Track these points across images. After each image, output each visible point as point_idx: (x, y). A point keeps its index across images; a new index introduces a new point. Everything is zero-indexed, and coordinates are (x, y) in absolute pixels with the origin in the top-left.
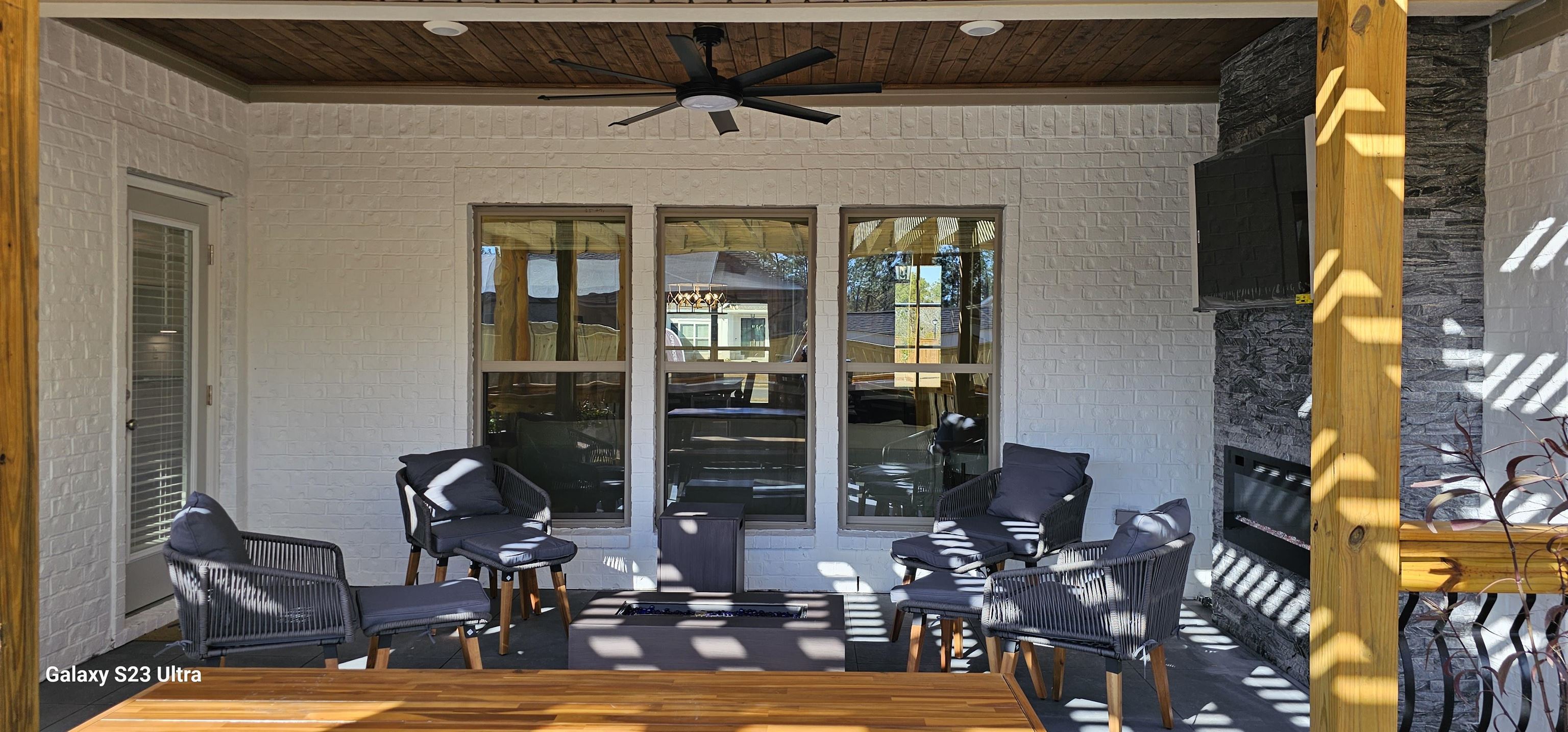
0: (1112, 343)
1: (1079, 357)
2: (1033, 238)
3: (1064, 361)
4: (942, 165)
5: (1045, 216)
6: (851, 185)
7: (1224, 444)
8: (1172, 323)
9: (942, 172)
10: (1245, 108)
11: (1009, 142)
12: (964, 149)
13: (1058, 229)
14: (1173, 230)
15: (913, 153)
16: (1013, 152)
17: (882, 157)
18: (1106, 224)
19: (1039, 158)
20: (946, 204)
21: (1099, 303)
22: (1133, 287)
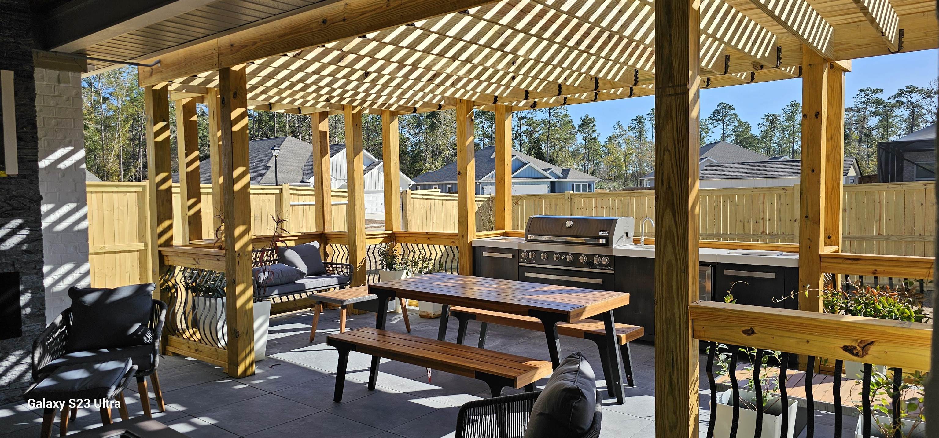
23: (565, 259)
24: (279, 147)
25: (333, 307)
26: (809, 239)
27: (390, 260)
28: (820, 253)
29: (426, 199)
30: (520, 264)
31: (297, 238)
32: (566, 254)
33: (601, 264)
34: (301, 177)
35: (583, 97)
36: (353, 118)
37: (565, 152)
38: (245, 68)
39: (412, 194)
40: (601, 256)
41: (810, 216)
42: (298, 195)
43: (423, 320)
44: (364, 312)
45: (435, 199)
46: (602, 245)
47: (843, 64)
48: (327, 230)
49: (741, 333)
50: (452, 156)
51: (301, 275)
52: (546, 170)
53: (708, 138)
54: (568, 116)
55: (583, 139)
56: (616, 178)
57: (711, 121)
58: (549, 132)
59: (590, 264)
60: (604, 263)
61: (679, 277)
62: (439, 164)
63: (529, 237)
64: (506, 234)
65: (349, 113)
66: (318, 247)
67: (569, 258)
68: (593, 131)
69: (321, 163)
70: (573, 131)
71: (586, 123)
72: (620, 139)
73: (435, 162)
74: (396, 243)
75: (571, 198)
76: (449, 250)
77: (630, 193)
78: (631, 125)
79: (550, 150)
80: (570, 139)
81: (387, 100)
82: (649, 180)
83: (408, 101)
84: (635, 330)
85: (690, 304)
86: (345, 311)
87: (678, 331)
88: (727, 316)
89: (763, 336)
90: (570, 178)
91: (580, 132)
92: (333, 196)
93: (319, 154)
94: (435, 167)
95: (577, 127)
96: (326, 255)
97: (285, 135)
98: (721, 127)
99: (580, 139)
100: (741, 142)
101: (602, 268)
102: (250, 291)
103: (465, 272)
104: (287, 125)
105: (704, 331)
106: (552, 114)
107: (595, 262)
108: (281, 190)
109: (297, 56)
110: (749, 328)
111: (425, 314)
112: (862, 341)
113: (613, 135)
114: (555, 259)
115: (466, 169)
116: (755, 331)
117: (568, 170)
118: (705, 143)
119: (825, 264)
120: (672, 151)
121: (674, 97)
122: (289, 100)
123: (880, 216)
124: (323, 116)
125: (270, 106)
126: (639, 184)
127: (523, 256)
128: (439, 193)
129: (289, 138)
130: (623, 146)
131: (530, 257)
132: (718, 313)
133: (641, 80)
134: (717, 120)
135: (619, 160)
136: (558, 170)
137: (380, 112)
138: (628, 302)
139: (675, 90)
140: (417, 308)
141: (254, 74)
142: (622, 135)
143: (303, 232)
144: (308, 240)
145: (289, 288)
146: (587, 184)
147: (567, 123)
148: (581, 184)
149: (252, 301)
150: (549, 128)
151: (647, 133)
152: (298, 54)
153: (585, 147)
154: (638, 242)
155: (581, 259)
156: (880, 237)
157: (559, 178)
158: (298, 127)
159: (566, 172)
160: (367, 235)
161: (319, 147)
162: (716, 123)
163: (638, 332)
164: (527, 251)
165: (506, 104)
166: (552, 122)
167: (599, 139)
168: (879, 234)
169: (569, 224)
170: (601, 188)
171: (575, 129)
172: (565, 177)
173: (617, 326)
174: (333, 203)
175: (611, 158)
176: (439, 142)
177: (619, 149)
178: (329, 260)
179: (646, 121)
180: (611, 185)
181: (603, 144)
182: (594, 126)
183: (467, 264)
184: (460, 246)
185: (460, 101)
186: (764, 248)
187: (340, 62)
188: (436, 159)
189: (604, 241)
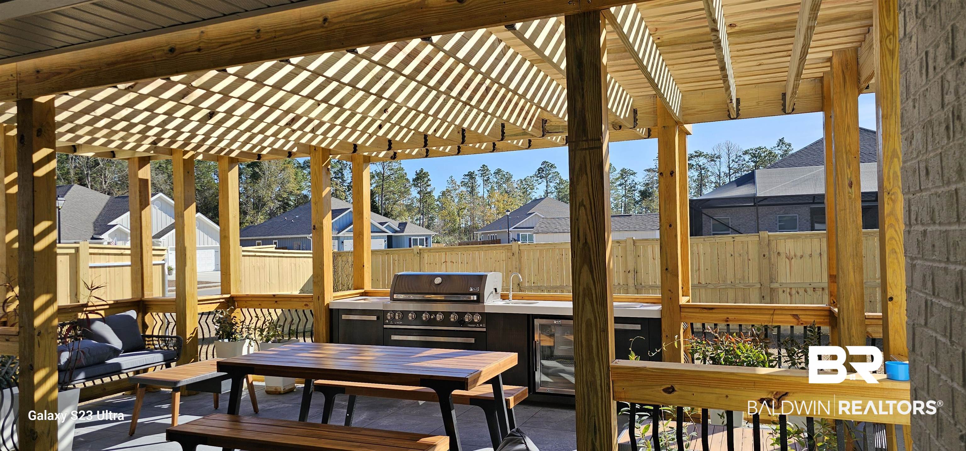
23: (435, 318)
24: (62, 197)
25: (154, 389)
26: (670, 290)
27: (228, 329)
28: (680, 303)
29: (259, 256)
30: (385, 326)
31: (107, 307)
32: (436, 313)
33: (472, 322)
34: (91, 233)
35: (447, 151)
36: (184, 164)
37: (400, 205)
38: (53, 99)
39: (243, 251)
40: (473, 314)
41: (670, 269)
42: (100, 254)
43: (270, 397)
44: (195, 392)
45: (269, 257)
46: (473, 301)
47: (688, 127)
48: (148, 296)
49: (662, 391)
50: (277, 208)
51: (116, 353)
52: (382, 224)
53: (533, 194)
54: (402, 169)
55: (418, 193)
56: (452, 232)
57: (536, 178)
58: (383, 185)
59: (461, 322)
60: (476, 321)
61: (599, 337)
62: (262, 217)
63: (395, 296)
64: (365, 294)
65: (178, 160)
66: (135, 318)
67: (439, 317)
68: (428, 186)
69: (141, 217)
70: (408, 185)
71: (421, 177)
72: (453, 194)
73: (257, 215)
74: (235, 309)
75: (420, 253)
76: (287, 313)
77: (478, 247)
78: (463, 180)
79: (385, 203)
80: (405, 193)
81: (228, 145)
82: (482, 234)
83: (254, 146)
84: (520, 391)
85: (611, 364)
86: (178, 395)
87: (600, 395)
88: (649, 375)
89: (683, 393)
90: (408, 231)
91: (415, 186)
92: (154, 255)
93: (138, 206)
94: (257, 220)
95: (411, 181)
96: (145, 326)
97: (69, 183)
98: (545, 183)
99: (414, 192)
100: (562, 198)
101: (474, 326)
102: (55, 378)
103: (322, 339)
104: (72, 172)
105: (625, 392)
106: (386, 167)
107: (467, 320)
108: (77, 249)
109: (130, 89)
110: (670, 386)
111: (273, 390)
112: (777, 392)
113: (447, 189)
114: (410, 318)
115: (322, 223)
116: (676, 389)
117: (406, 223)
118: (531, 199)
119: (685, 314)
120: (588, 206)
121: (588, 152)
122: (103, 141)
123: (699, 267)
124: (144, 161)
125: (74, 148)
126: (472, 238)
127: (389, 318)
128: (274, 250)
129: (76, 187)
130: (456, 200)
131: (397, 317)
132: (641, 372)
133: (508, 136)
134: (541, 177)
135: (453, 215)
136: (395, 224)
137: (217, 157)
138: (516, 363)
139: (589, 145)
140: (263, 384)
141: (65, 107)
142: (455, 190)
143: (114, 299)
144: (121, 309)
145: (100, 369)
146: (424, 238)
147: (401, 177)
148: (418, 238)
149: (57, 391)
150: (383, 181)
151: (479, 188)
152: (131, 87)
153: (420, 201)
154: (507, 297)
155: (453, 318)
156: (700, 285)
157: (396, 232)
158: (87, 174)
159: (403, 226)
160: (199, 301)
161: (138, 197)
162: (540, 180)
163: (523, 393)
164: (393, 311)
165: (366, 154)
166: (386, 174)
167: (433, 194)
168: (699, 283)
169: (438, 280)
170: (437, 242)
171: (409, 182)
172: (403, 231)
173: (505, 388)
174: (154, 262)
175: (445, 212)
176: (262, 193)
177: (453, 204)
178: (148, 332)
179: (477, 177)
180: (447, 239)
181: (436, 198)
182: (429, 180)
183: (322, 328)
184: (314, 308)
185: (315, 148)
186: (624, 300)
187: (183, 98)
188: (258, 212)
189: (475, 298)
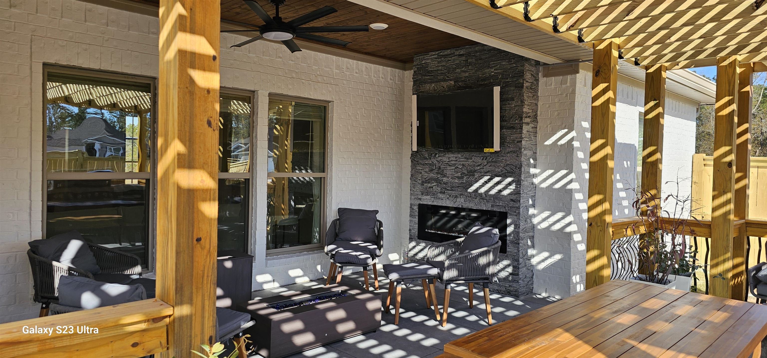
0: (367, 164)
1: (356, 170)
2: (342, 117)
3: (352, 171)
4: (310, 79)
5: (346, 108)
6: (274, 82)
7: (418, 203)
8: (384, 155)
9: (311, 82)
10: (432, 76)
11: (334, 72)
12: (318, 73)
13: (350, 114)
14: (385, 118)
15: (299, 71)
16: (336, 77)
17: (287, 71)
18: (365, 114)
19: (345, 82)
20: (312, 98)
21: (363, 147)
22: (373, 140)
